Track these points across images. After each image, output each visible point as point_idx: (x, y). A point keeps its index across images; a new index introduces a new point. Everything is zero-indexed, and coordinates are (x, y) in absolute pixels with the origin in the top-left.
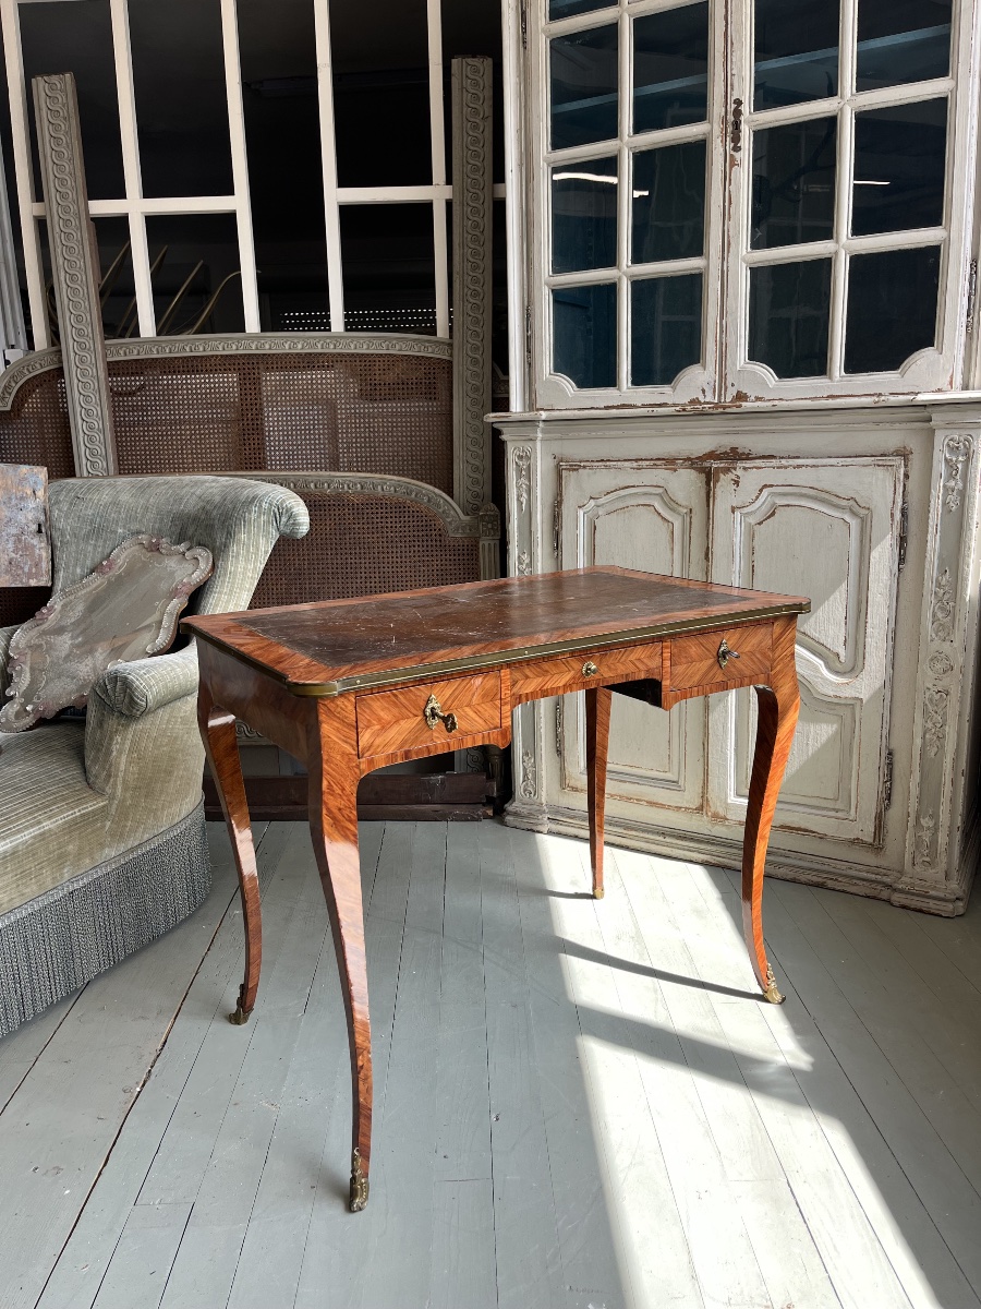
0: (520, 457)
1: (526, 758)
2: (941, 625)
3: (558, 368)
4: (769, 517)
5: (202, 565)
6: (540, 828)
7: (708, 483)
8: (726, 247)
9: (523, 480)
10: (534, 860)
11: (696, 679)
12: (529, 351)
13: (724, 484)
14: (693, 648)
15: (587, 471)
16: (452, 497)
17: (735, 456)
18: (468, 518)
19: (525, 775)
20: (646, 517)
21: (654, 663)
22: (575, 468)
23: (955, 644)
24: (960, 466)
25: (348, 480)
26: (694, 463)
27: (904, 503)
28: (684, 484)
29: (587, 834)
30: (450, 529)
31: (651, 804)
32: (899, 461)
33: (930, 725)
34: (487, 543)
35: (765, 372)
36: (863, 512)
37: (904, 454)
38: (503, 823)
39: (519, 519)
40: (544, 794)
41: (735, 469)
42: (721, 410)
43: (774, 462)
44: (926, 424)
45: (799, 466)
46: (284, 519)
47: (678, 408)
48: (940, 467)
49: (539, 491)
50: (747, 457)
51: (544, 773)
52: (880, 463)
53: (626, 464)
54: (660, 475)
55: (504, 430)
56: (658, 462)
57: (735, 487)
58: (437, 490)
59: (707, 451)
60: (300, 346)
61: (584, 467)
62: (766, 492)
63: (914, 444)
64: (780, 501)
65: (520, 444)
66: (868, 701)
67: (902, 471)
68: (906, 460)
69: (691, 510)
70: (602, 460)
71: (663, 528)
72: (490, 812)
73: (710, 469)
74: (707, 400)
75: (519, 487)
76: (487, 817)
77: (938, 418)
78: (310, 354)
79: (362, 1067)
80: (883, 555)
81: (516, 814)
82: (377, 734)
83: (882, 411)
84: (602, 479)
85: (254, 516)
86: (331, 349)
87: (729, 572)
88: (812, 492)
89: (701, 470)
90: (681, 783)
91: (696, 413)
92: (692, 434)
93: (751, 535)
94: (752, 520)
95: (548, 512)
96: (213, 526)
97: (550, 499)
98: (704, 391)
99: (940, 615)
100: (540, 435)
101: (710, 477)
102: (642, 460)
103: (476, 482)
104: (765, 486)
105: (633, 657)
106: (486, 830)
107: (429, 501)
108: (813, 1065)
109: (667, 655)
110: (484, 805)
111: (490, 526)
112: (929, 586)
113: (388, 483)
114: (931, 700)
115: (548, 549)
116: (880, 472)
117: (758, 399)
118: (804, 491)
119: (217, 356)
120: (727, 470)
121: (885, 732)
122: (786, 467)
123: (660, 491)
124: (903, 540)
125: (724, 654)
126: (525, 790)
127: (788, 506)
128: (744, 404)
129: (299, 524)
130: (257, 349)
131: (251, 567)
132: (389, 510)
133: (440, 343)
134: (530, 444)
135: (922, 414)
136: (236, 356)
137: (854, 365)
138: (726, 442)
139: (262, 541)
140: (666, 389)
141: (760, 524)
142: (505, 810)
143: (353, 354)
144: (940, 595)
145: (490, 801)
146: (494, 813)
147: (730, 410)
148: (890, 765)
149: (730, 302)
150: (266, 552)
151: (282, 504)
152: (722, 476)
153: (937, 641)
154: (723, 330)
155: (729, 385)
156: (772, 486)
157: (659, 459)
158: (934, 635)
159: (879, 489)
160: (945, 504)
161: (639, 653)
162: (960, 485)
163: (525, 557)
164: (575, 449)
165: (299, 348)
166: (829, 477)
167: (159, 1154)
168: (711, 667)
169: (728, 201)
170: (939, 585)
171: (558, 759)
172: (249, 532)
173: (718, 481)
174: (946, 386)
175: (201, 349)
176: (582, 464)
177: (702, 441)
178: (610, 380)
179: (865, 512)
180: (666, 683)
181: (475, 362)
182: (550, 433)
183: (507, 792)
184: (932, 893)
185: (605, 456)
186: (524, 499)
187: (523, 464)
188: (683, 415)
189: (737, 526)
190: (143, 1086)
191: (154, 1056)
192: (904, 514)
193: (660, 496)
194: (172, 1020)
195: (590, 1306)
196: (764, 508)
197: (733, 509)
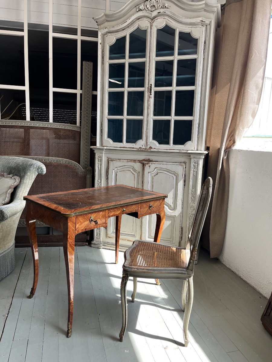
0: (99, 157)
1: (97, 230)
2: (192, 200)
3: (109, 137)
4: (157, 175)
5: (17, 181)
6: (100, 247)
7: (143, 166)
8: (148, 115)
9: (99, 162)
10: (100, 255)
11: (145, 212)
12: (102, 132)
13: (147, 167)
14: (145, 205)
15: (115, 161)
16: (80, 164)
17: (149, 161)
18: (84, 170)
19: (97, 234)
20: (129, 173)
21: (136, 209)
22: (112, 161)
23: (195, 204)
24: (196, 166)
25: (53, 159)
26: (140, 161)
27: (185, 173)
28: (138, 166)
29: (115, 249)
30: (79, 173)
31: (128, 240)
32: (184, 164)
33: (190, 222)
34: (89, 177)
35: (156, 143)
37: (185, 163)
38: (91, 246)
39: (98, 171)
40: (101, 239)
41: (149, 164)
42: (146, 150)
43: (158, 163)
44: (189, 157)
45: (163, 164)
46: (40, 170)
47: (137, 149)
48: (192, 166)
49: (103, 165)
50: (152, 161)
51: (102, 233)
52: (180, 164)
53: (125, 160)
54: (132, 164)
55: (95, 150)
57: (149, 167)
58: (76, 163)
59: (143, 159)
60: (41, 125)
63: (187, 161)
64: (159, 171)
65: (99, 154)
66: (178, 216)
67: (185, 166)
69: (139, 172)
71: (133, 176)
72: (87, 244)
73: (144, 163)
74: (143, 148)
75: (98, 164)
76: (86, 245)
77: (192, 156)
78: (44, 127)
79: (71, 303)
80: (181, 184)
81: (94, 244)
82: (80, 225)
83: (180, 154)
84: (119, 164)
85: (32, 169)
86: (49, 127)
87: (148, 187)
88: (166, 170)
89: (142, 163)
90: (135, 235)
91: (140, 150)
92: (140, 155)
93: (153, 179)
94: (153, 175)
95: (105, 170)
96: (20, 171)
97: (106, 167)
98: (142, 146)
99: (192, 198)
100: (104, 152)
101: (144, 165)
102: (128, 160)
103: (86, 161)
104: (156, 168)
105: (133, 207)
106: (86, 248)
107: (74, 165)
108: (168, 297)
109: (139, 207)
110: (86, 242)
111: (89, 172)
112: (190, 191)
113: (64, 161)
114: (190, 216)
115: (105, 179)
116: (180, 166)
117: (154, 149)
118: (164, 169)
119: (18, 126)
120: (147, 164)
121: (181, 223)
122: (160, 164)
123: (132, 167)
124: (185, 181)
125: (151, 206)
126: (97, 238)
127: (161, 172)
128: (151, 149)
129: (44, 171)
130: (30, 125)
131: (30, 181)
132: (63, 167)
133: (77, 127)
134: (102, 154)
135: (189, 155)
136: (24, 126)
137: (175, 143)
138: (147, 157)
139: (33, 175)
140: (134, 144)
141: (155, 176)
142: (91, 243)
143: (55, 128)
144: (192, 193)
145: (87, 241)
146: (88, 244)
147: (148, 150)
148: (182, 230)
149: (149, 127)
150: (34, 178)
151: (40, 166)
153: (192, 203)
154: (147, 133)
155: (148, 144)
157: (132, 160)
159: (180, 170)
160: (193, 174)
161: (134, 206)
162: (196, 170)
163: (99, 181)
164: (112, 156)
165: (41, 126)
166: (169, 167)
168: (148, 209)
169: (149, 105)
170: (192, 191)
171: (106, 230)
172: (30, 173)
173: (145, 166)
174: (193, 150)
175: (14, 124)
177: (142, 157)
178: (121, 141)
179: (177, 175)
180: (139, 213)
181: (87, 132)
182: (106, 152)
183: (92, 238)
185: (119, 158)
186: (99, 167)
187: (100, 159)
188: (138, 151)
189: (150, 176)
190: (8, 314)
191: (9, 308)
192: (185, 176)
193: (132, 168)
194: (12, 299)
195: (125, 351)
196: (155, 173)
197: (149, 173)
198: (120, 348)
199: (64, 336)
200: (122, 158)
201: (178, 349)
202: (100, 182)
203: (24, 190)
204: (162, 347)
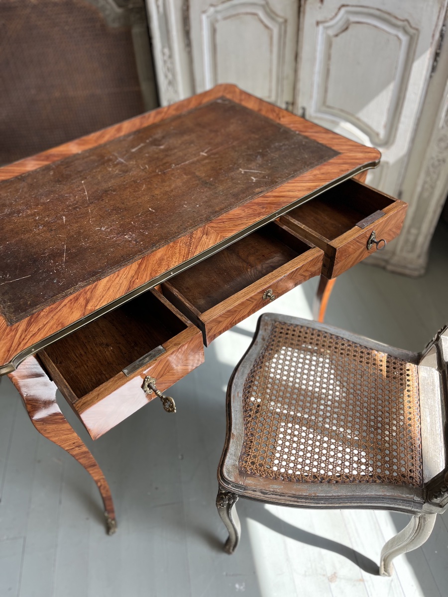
4: (343, 31)
13: (311, 3)
18: (121, 11)
20: (252, 23)
27: (444, 25)
30: (109, 20)
33: (428, 179)
36: (412, 31)
39: (159, 19)
57: (320, 4)
62: (343, 10)
64: (353, 18)
66: (394, 163)
69: (286, 21)
71: (265, 34)
79: (100, 486)
88: (378, 13)
93: (329, 45)
94: (331, 32)
95: (179, 14)
97: (180, 3)
104: (343, 6)
114: (433, 165)
115: (182, 45)
118: (372, 10)
121: (399, 182)
123: (263, 3)
124: (437, 55)
127: (359, 23)
141: (337, 35)
153: (446, 129)
156: (347, 6)
158: (444, 124)
159: (428, 13)
163: (166, 51)
179: (415, 32)
184: (410, 266)
186: (160, 3)
189: (320, 37)
192: (442, 36)
193: (263, 6)
195: (237, 586)
196: (341, 23)
197: (318, 23)
198: (225, 573)
201: (362, 582)
202: (171, 56)
204: (324, 575)
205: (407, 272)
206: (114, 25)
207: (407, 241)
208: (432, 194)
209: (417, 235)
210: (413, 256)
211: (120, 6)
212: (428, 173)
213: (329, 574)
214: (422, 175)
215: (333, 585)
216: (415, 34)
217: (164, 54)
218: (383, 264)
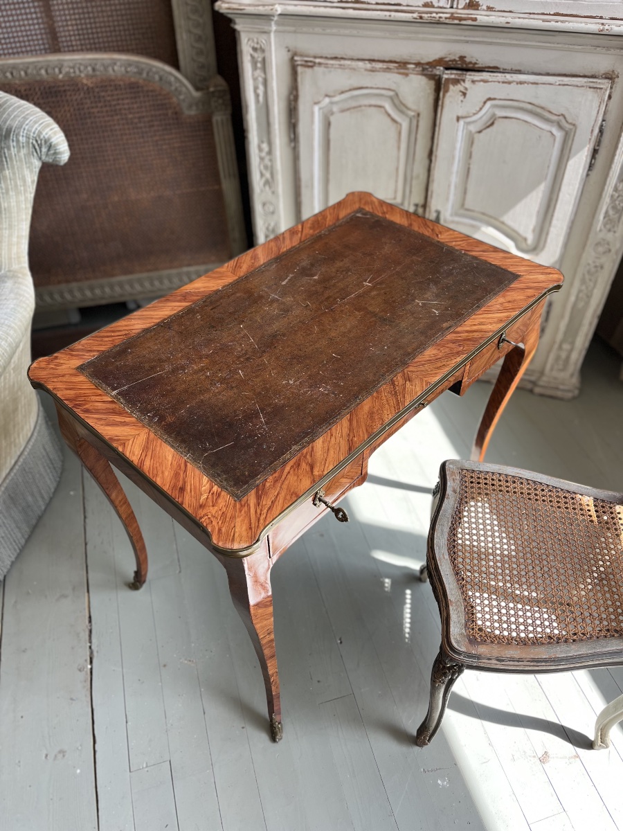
0: (255, 49)
2: (610, 220)
4: (488, 127)
7: (437, 92)
9: (259, 73)
13: (452, 99)
15: (322, 68)
16: (180, 70)
17: (464, 67)
18: (199, 94)
20: (376, 116)
22: (309, 65)
23: (617, 235)
25: (78, 63)
26: (424, 67)
27: (603, 120)
28: (415, 89)
30: (184, 106)
32: (606, 84)
33: (583, 288)
34: (220, 119)
36: (568, 126)
37: (612, 77)
39: (257, 110)
41: (464, 81)
42: (456, 22)
43: (500, 77)
45: (521, 83)
46: (44, 150)
47: (415, 14)
49: (274, 84)
50: (474, 68)
52: (592, 85)
53: (360, 64)
54: (392, 79)
55: (237, 20)
56: (392, 65)
57: (462, 98)
59: (436, 58)
61: (320, 64)
62: (489, 104)
63: (621, 69)
64: (500, 113)
65: (255, 36)
67: (608, 92)
68: (613, 83)
69: (418, 115)
70: (336, 58)
71: (393, 128)
73: (440, 78)
74: (441, 5)
75: (255, 79)
79: (272, 681)
80: (578, 163)
84: (334, 78)
85: (13, 151)
87: (449, 172)
88: (530, 107)
89: (432, 77)
91: (428, 20)
92: (423, 40)
93: (471, 142)
94: (473, 128)
95: (284, 105)
97: (285, 91)
99: (611, 212)
100: (274, 28)
101: (439, 88)
102: (373, 61)
104: (489, 99)
107: (161, 79)
111: (221, 102)
112: (609, 189)
113: (118, 64)
114: (589, 272)
115: (285, 140)
116: (590, 93)
117: (489, 9)
118: (521, 105)
120: (456, 82)
122: (509, 83)
123: (391, 93)
124: (595, 151)
127: (506, 117)
128: (476, 14)
129: (59, 153)
131: (22, 198)
132: (123, 91)
134: (265, 36)
138: (454, 51)
139: (27, 172)
141: (480, 132)
144: (615, 197)
147: (464, 21)
150: (33, 182)
151: (39, 137)
152: (451, 87)
153: (604, 231)
156: (495, 99)
157: (391, 62)
158: (603, 227)
159: (586, 107)
163: (265, 146)
164: (310, 43)
166: (545, 94)
167: (129, 723)
170: (616, 190)
172: (13, 168)
173: (446, 91)
176: (317, 60)
177: (434, 47)
179: (571, 127)
182: (283, 25)
184: (561, 387)
185: (339, 53)
186: (261, 90)
187: (257, 55)
188: (420, 22)
189: (460, 134)
190: (91, 662)
191: (87, 633)
192: (601, 131)
193: (391, 98)
194: (86, 594)
195: (439, 782)
196: (485, 118)
197: (458, 119)
198: (422, 770)
199: (263, 737)
200: (350, 53)
201: (578, 759)
202: (270, 152)
203: (10, 236)
204: (534, 757)
205: (559, 394)
206: (191, 112)
207: (558, 358)
208: (587, 304)
209: (571, 351)
210: (564, 375)
211: (197, 89)
212: (583, 281)
213: (540, 754)
214: (577, 284)
215: (546, 766)
216: (571, 129)
217: (260, 150)
218: (529, 386)
